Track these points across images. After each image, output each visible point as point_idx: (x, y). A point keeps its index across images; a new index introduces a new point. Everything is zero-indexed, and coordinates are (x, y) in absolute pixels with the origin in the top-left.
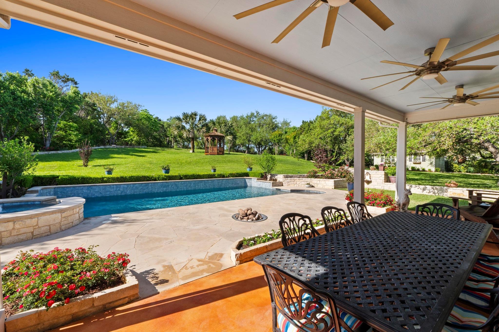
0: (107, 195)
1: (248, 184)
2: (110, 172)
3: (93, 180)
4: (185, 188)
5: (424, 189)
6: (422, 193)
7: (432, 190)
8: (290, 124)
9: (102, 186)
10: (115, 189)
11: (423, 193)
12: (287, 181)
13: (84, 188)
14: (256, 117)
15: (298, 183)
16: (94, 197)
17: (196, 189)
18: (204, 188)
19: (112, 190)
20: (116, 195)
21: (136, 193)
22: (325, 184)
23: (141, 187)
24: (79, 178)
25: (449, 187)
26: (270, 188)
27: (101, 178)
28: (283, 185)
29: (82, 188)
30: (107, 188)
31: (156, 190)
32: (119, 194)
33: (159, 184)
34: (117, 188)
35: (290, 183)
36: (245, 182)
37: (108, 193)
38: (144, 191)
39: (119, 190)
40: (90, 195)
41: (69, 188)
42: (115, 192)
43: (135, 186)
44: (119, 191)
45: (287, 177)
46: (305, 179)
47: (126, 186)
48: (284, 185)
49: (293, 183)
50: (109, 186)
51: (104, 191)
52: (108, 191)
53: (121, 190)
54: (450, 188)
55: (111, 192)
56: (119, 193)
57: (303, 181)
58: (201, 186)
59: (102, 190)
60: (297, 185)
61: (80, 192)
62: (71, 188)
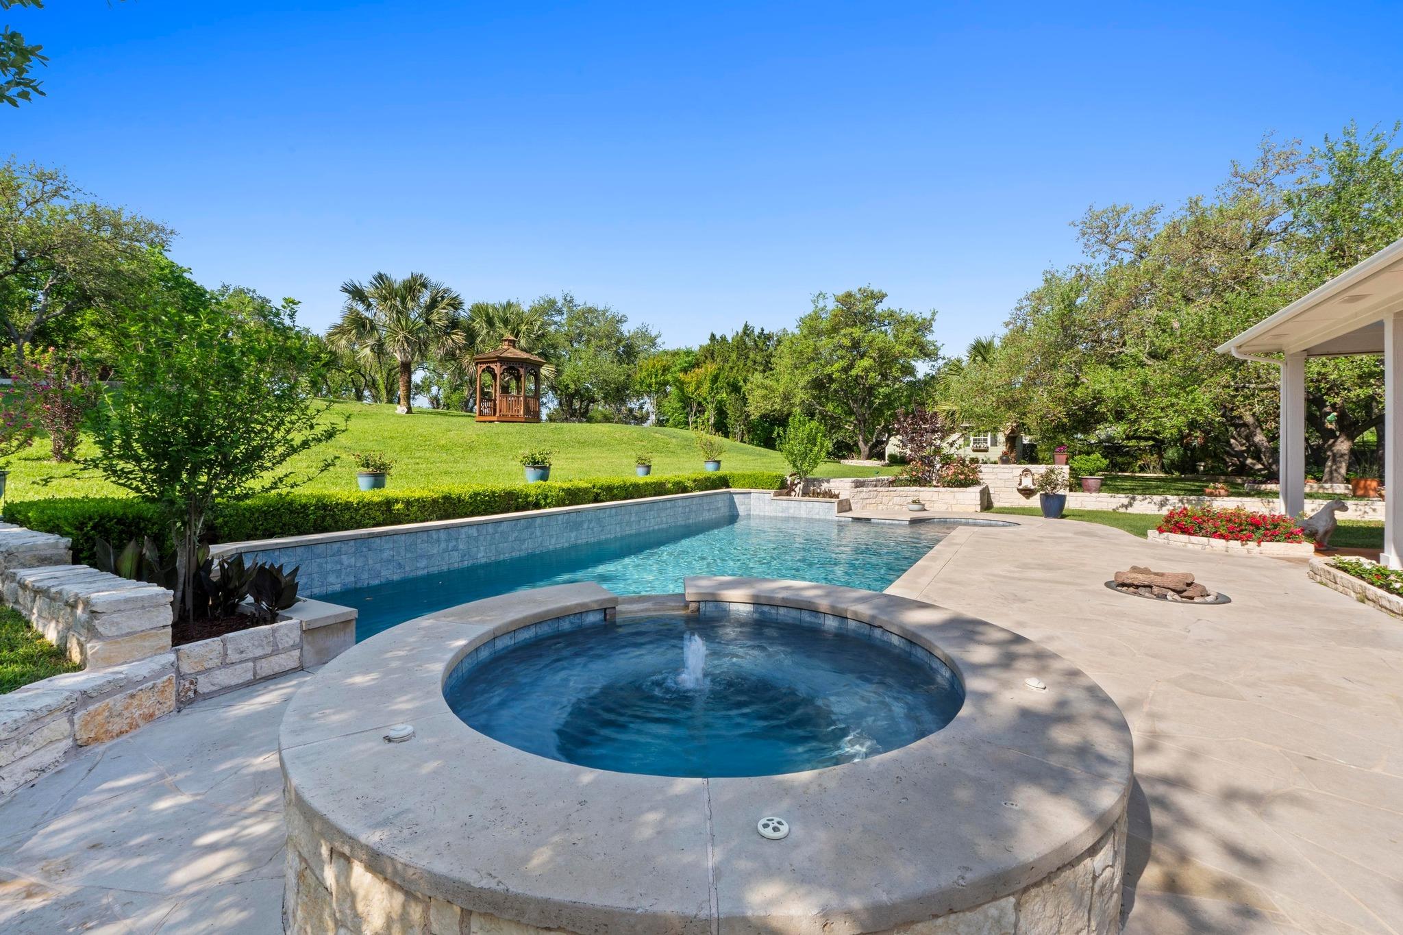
0: (420, 573)
1: (741, 510)
2: (378, 477)
3: (357, 510)
4: (618, 529)
5: (1162, 504)
6: (1157, 513)
7: (1180, 504)
8: (659, 341)
9: (403, 538)
10: (443, 545)
11: (1160, 512)
12: (863, 495)
13: (344, 548)
14: (560, 312)
15: (885, 500)
16: (377, 582)
17: (643, 530)
18: (656, 527)
19: (435, 551)
20: (445, 568)
21: (502, 557)
22: (955, 502)
23: (516, 534)
24: (305, 507)
25: (1216, 496)
26: (829, 518)
27: (379, 504)
28: (850, 509)
29: (336, 546)
30: (419, 541)
31: (553, 541)
32: (456, 565)
33: (560, 518)
34: (448, 540)
35: (868, 501)
36: (732, 505)
37: (423, 563)
38: (523, 547)
39: (455, 549)
40: (365, 576)
41: (289, 552)
42: (443, 559)
43: (499, 529)
44: (456, 554)
45: (859, 485)
46: (902, 488)
47: (474, 532)
48: (853, 507)
49: (874, 501)
50: (425, 536)
51: (409, 555)
52: (422, 557)
53: (461, 547)
54: (1218, 499)
55: (430, 557)
56: (455, 561)
57: (898, 493)
58: (653, 523)
59: (403, 554)
60: (884, 507)
61: (329, 567)
62: (299, 550)
